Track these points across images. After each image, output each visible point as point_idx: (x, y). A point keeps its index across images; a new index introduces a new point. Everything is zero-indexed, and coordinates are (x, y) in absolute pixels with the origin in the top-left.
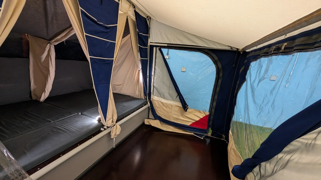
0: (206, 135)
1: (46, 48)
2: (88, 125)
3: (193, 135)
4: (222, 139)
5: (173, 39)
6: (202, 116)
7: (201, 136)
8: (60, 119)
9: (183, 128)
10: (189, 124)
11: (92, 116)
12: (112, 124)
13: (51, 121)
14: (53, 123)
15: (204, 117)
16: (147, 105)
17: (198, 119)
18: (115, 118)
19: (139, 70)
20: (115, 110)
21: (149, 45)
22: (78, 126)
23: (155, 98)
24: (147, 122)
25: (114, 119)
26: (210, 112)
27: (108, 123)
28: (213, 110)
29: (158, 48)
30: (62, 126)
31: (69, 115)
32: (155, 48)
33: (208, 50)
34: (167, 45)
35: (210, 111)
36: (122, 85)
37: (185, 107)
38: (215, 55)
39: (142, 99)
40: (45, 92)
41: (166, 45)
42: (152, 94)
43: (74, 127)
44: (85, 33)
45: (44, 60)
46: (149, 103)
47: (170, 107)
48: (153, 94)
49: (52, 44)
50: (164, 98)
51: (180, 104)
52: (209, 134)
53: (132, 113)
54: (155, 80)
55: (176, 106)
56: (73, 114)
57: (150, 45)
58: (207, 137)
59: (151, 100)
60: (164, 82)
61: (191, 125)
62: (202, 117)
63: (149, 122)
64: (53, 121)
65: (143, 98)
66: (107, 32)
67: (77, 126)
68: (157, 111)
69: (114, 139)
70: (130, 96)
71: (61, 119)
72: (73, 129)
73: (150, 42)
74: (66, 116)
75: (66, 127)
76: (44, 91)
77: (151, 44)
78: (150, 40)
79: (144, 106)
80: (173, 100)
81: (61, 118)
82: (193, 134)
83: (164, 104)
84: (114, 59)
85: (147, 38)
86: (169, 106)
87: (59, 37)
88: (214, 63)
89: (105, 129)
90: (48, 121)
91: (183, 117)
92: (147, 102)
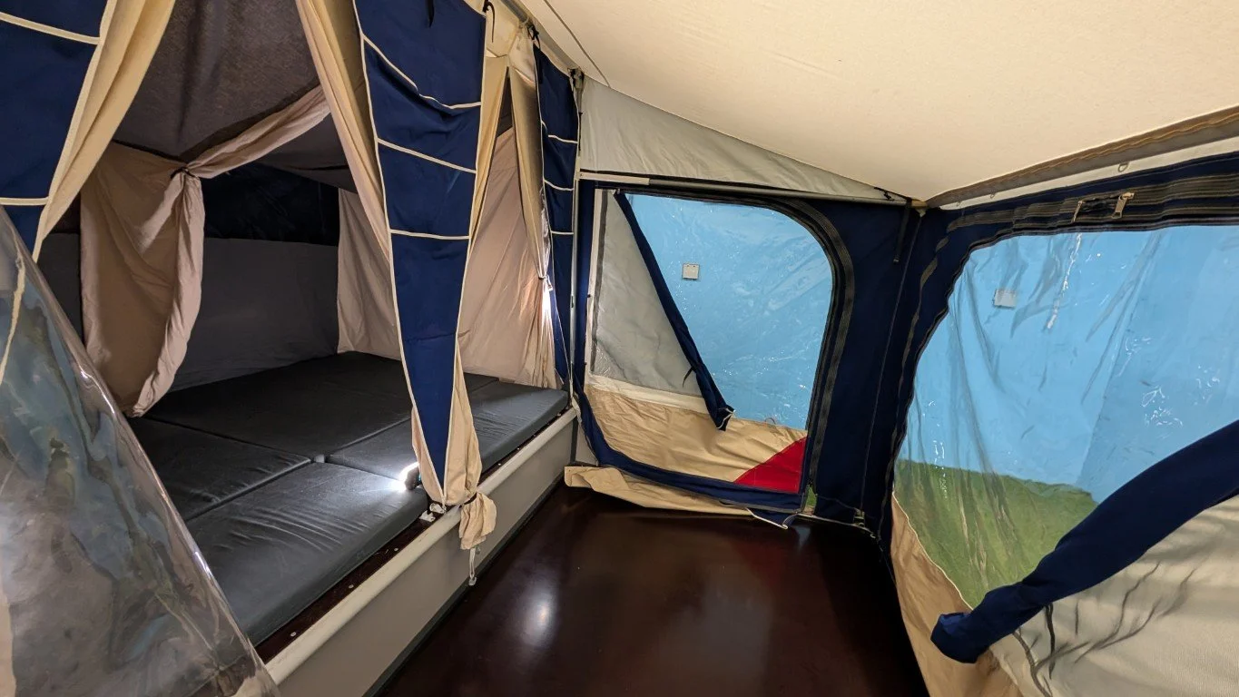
0: (796, 512)
1: (167, 193)
2: (368, 502)
3: (751, 516)
4: (854, 525)
5: (670, 157)
6: (780, 444)
7: (779, 517)
8: (246, 484)
9: (708, 490)
10: (732, 477)
11: (377, 468)
12: (468, 492)
13: (211, 496)
14: (222, 504)
15: (790, 448)
16: (571, 410)
17: (766, 456)
18: (476, 468)
19: (541, 276)
20: (472, 438)
21: (578, 180)
22: (329, 509)
23: (600, 383)
24: (572, 478)
25: (471, 475)
26: (811, 429)
27: (453, 490)
28: (823, 422)
29: (613, 191)
30: (265, 513)
31: (281, 469)
32: (598, 193)
33: (804, 204)
34: (648, 179)
35: (812, 424)
36: (467, 335)
37: (718, 412)
38: (827, 221)
39: (548, 388)
40: (157, 373)
41: (646, 181)
42: (588, 368)
43: (316, 516)
44: (381, 136)
45: (155, 242)
46: (574, 403)
47: (662, 415)
48: (592, 370)
49: (193, 176)
50: (637, 381)
51: (699, 405)
52: (806, 509)
53: (521, 446)
54: (599, 314)
55: (685, 411)
56: (294, 463)
57: (582, 182)
58: (799, 521)
59: (585, 391)
60: (634, 323)
61: (743, 479)
62: (780, 449)
63: (582, 479)
64: (221, 494)
65: (554, 386)
66: (447, 133)
67: (328, 512)
68: (608, 433)
69: (473, 551)
70: (497, 379)
71: (249, 487)
72: (314, 522)
73: (582, 170)
74: (266, 471)
75: (284, 518)
76: (152, 369)
77: (586, 176)
78: (580, 163)
79: (559, 415)
80: (672, 389)
81: (249, 483)
82: (750, 513)
83: (637, 403)
84: (470, 237)
85: (572, 152)
86: (656, 412)
87: (231, 147)
88: (826, 249)
89: (438, 516)
90: (197, 497)
91: (710, 451)
92: (570, 400)
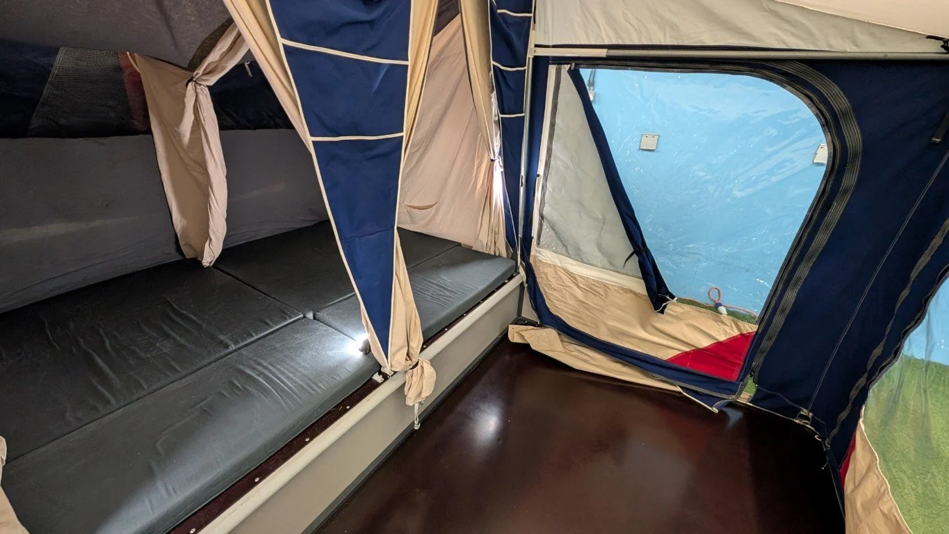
0: (732, 398)
2: (331, 363)
3: (680, 393)
4: (797, 421)
5: (635, 23)
6: (724, 331)
7: (711, 400)
8: (254, 334)
9: (639, 363)
10: (665, 355)
11: (345, 330)
12: (409, 362)
13: (230, 343)
14: (236, 350)
15: (733, 341)
16: (518, 276)
17: (705, 343)
18: (417, 340)
19: (492, 158)
20: (413, 317)
21: (531, 57)
22: (303, 367)
23: (544, 256)
24: (516, 334)
25: (413, 348)
26: (762, 326)
27: (394, 361)
28: (779, 320)
29: (567, 67)
30: (259, 364)
31: (280, 323)
32: (552, 69)
34: (606, 50)
35: (766, 320)
36: (435, 207)
37: (658, 295)
39: (500, 256)
40: (211, 240)
41: (603, 53)
42: (534, 242)
43: (292, 373)
44: (282, 37)
45: (191, 139)
46: (521, 270)
47: (601, 291)
48: (538, 244)
49: (200, 85)
50: (580, 257)
51: (639, 287)
52: (742, 396)
53: (468, 312)
54: (547, 193)
55: (623, 289)
56: (291, 317)
57: (536, 59)
58: (733, 405)
59: (531, 261)
60: (580, 203)
61: (676, 359)
62: (722, 338)
63: (522, 337)
64: (236, 343)
65: (504, 254)
66: (371, 23)
67: (300, 369)
68: (549, 299)
69: (417, 406)
70: (459, 244)
71: (256, 337)
72: (288, 378)
73: (536, 46)
74: (270, 323)
75: (270, 371)
76: (206, 236)
77: (541, 52)
78: (535, 37)
79: (506, 281)
80: (612, 268)
81: (257, 334)
82: (679, 389)
83: (577, 277)
84: (404, 134)
85: (524, 28)
86: (596, 289)
87: (214, 56)
89: (386, 377)
90: (222, 342)
91: (644, 328)
92: (517, 268)
